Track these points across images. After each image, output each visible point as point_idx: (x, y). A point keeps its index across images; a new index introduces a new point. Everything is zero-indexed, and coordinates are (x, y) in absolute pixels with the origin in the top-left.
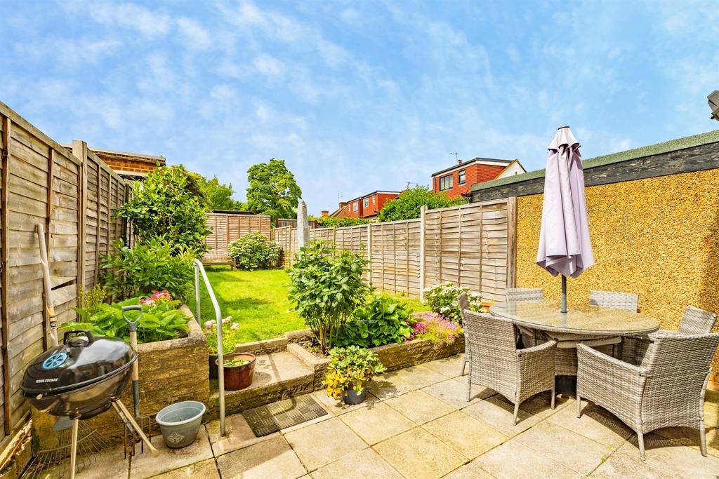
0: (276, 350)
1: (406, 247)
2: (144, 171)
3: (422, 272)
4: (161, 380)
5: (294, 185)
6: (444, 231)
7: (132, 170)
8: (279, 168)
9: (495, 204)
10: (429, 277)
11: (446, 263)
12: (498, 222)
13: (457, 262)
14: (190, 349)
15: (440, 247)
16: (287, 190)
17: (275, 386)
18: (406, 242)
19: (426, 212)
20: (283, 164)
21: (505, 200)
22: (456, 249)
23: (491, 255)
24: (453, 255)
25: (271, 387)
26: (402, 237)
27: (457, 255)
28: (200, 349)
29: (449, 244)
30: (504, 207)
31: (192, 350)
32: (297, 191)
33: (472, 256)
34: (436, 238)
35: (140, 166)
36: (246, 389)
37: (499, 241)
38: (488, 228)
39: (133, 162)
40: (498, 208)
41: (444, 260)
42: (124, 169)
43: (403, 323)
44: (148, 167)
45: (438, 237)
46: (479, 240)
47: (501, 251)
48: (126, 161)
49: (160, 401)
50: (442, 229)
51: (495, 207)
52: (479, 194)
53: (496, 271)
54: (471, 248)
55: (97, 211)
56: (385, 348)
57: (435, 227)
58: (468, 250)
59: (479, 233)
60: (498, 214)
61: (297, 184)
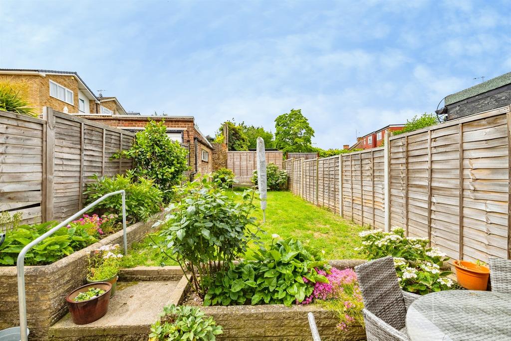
0: (173, 278)
1: (372, 177)
2: (181, 127)
3: (386, 206)
4: (9, 302)
5: (307, 127)
6: (411, 160)
7: (175, 127)
8: (296, 115)
9: (485, 119)
10: (395, 212)
11: (414, 199)
12: (489, 145)
13: (426, 198)
14: (33, 278)
15: (405, 179)
16: (304, 131)
17: (114, 329)
18: (371, 172)
19: (391, 139)
20: (300, 112)
21: (502, 110)
22: (425, 183)
23: (479, 195)
24: (421, 190)
25: (110, 329)
26: (367, 167)
27: (427, 190)
28: (42, 280)
29: (417, 175)
30: (500, 121)
31: (36, 279)
32: (310, 132)
33: (447, 193)
34: (402, 168)
35: (180, 123)
36: (84, 326)
37: (493, 174)
38: (474, 154)
39: (176, 121)
40: (489, 123)
41: (411, 195)
42: (171, 127)
43: (300, 280)
44: (184, 124)
45: (404, 167)
46: (458, 172)
47: (498, 189)
48: (172, 121)
49: (8, 321)
50: (408, 157)
51: (484, 122)
52: (458, 108)
53: (488, 219)
54: (447, 183)
55: (80, 155)
56: (262, 309)
57: (400, 155)
58: (441, 185)
59: (458, 162)
60: (489, 133)
61: (310, 126)
